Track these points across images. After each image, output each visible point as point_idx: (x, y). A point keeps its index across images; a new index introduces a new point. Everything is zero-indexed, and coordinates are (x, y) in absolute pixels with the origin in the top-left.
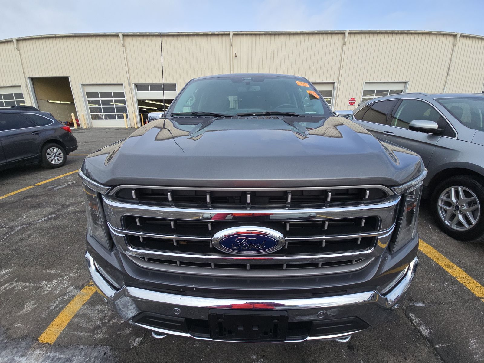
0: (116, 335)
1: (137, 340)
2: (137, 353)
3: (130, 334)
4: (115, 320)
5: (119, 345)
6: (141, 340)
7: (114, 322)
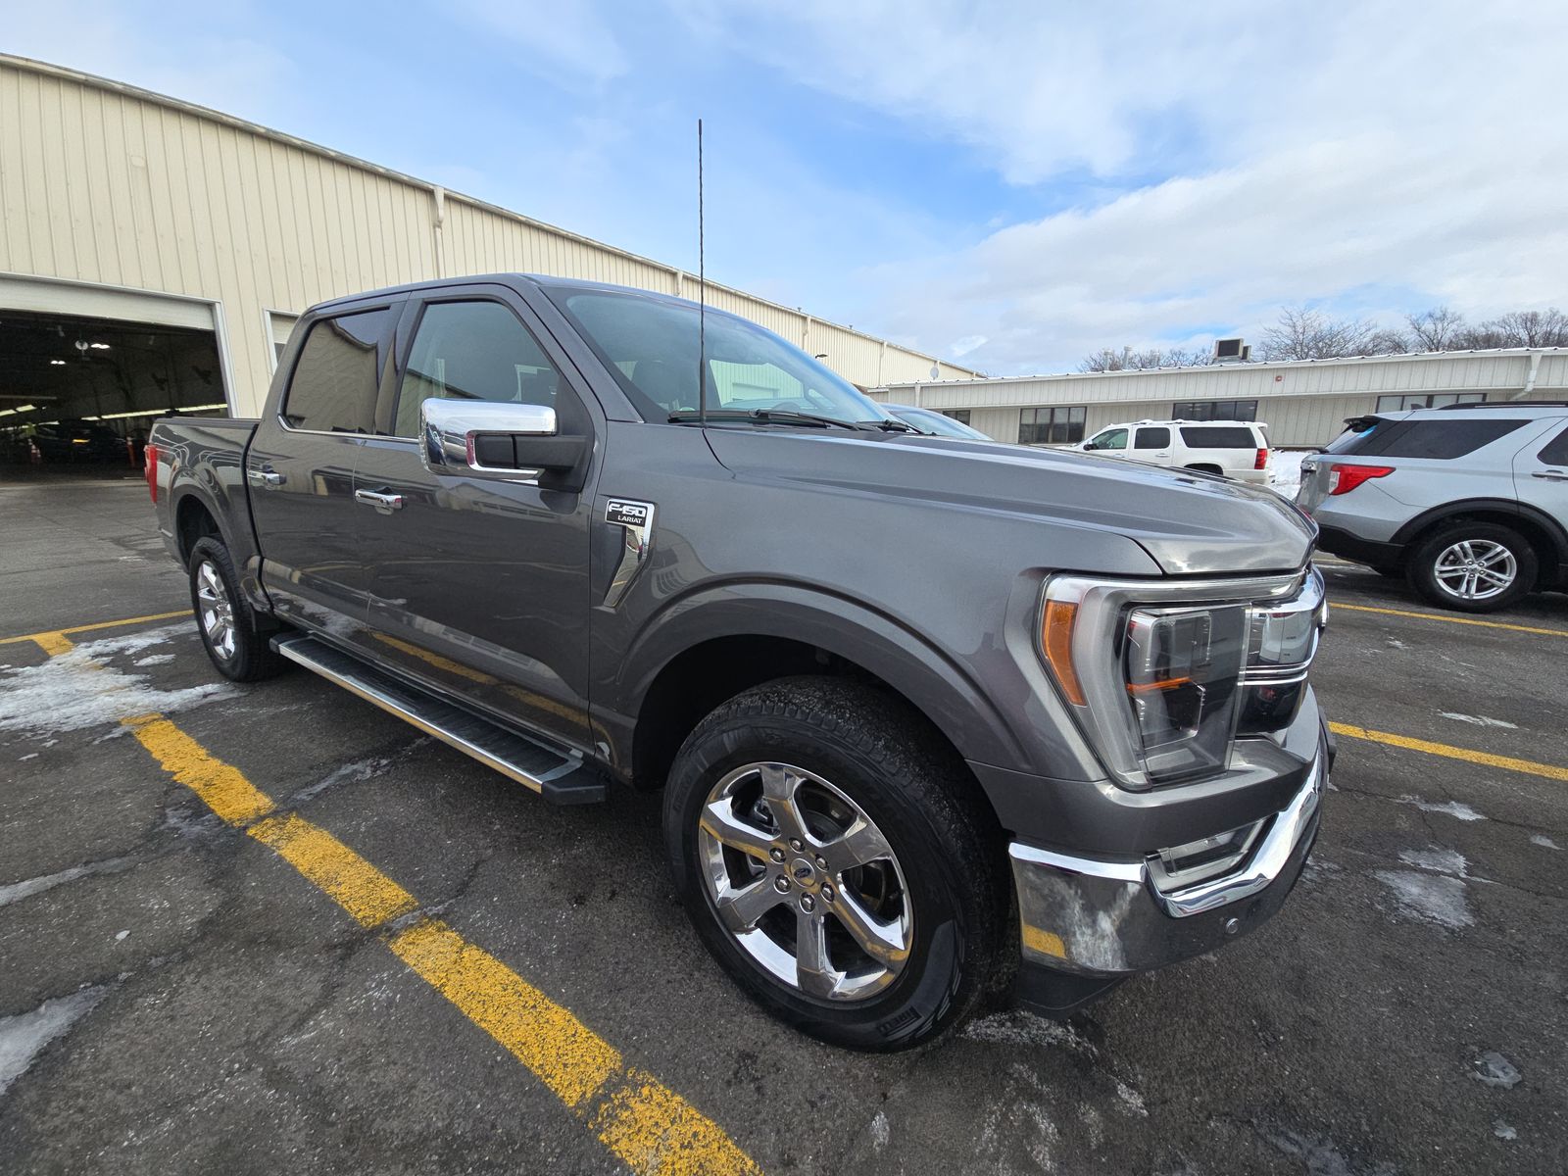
0: (1100, 1150)
1: (1125, 1096)
2: (1165, 1102)
3: (1103, 1113)
4: (1039, 1152)
5: (1137, 1148)
6: (1125, 1086)
7: (1047, 1157)
